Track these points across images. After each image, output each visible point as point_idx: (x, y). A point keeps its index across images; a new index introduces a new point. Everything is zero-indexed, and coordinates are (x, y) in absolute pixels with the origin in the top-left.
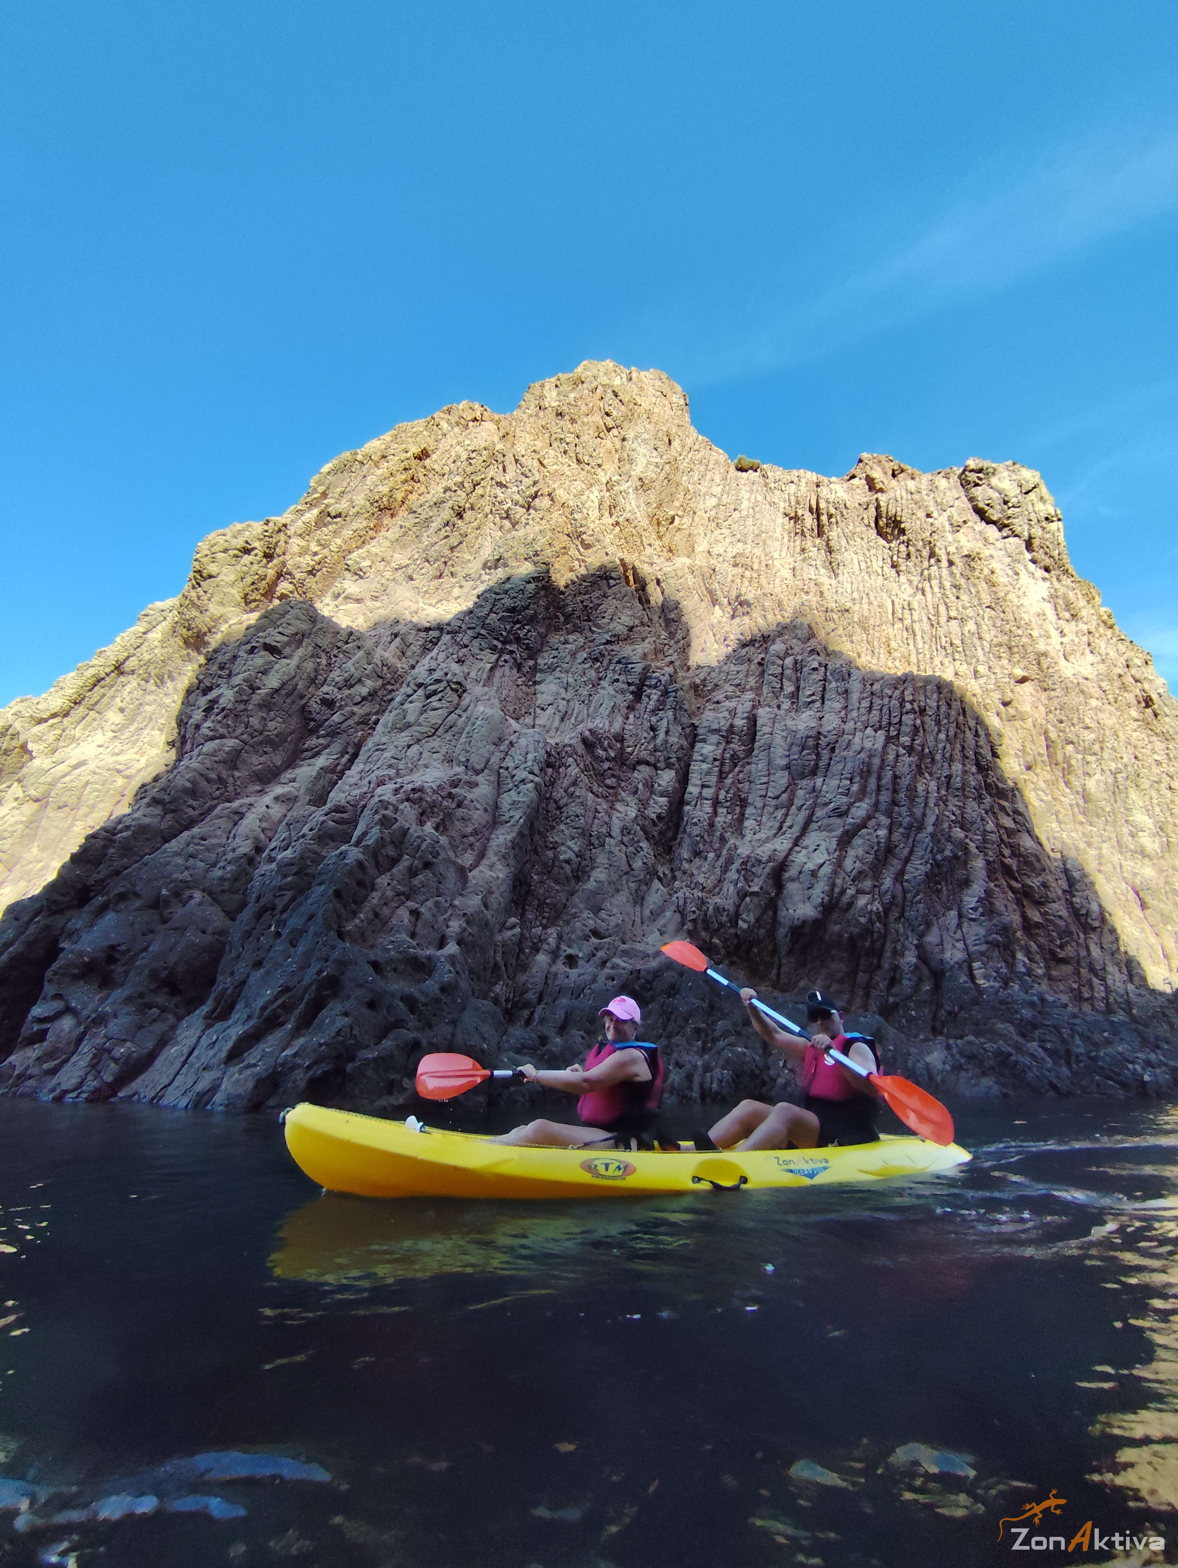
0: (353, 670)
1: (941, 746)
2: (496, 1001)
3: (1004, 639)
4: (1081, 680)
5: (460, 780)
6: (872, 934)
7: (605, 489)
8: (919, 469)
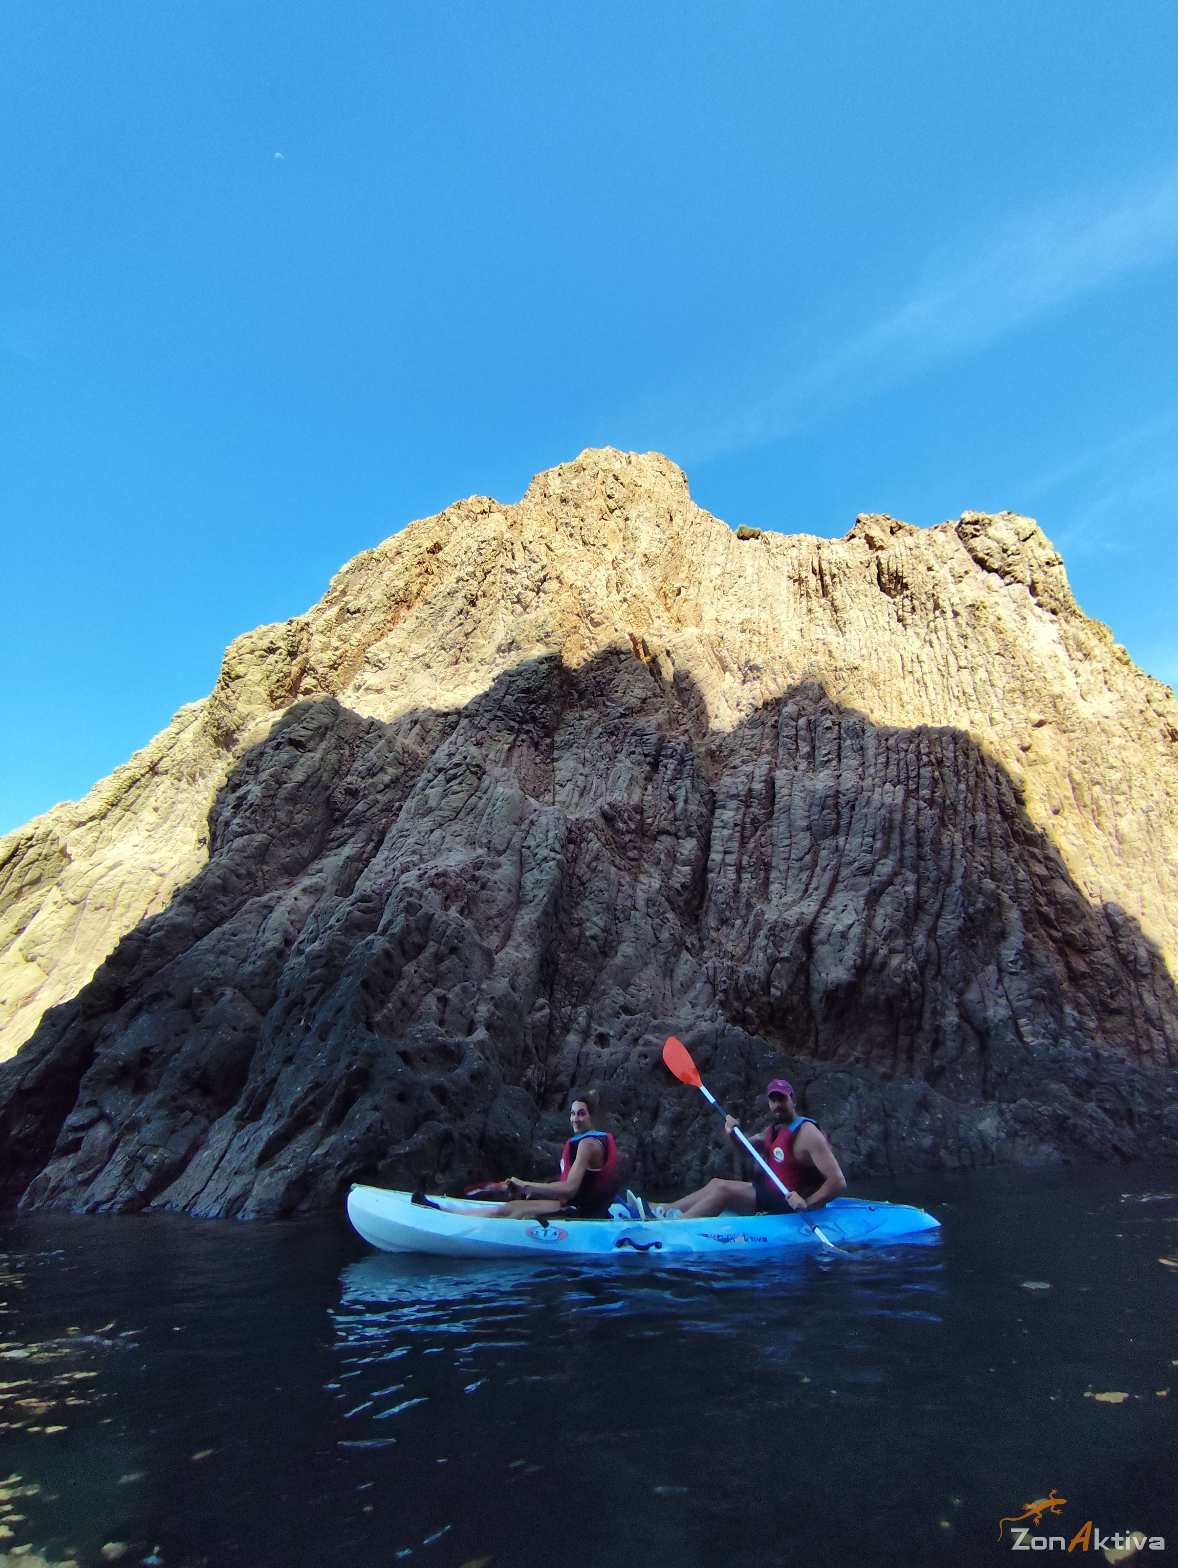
0: (375, 759)
1: (962, 796)
2: (528, 1086)
3: (1017, 684)
4: (1102, 720)
5: (483, 863)
6: (909, 994)
7: (611, 567)
8: (916, 525)
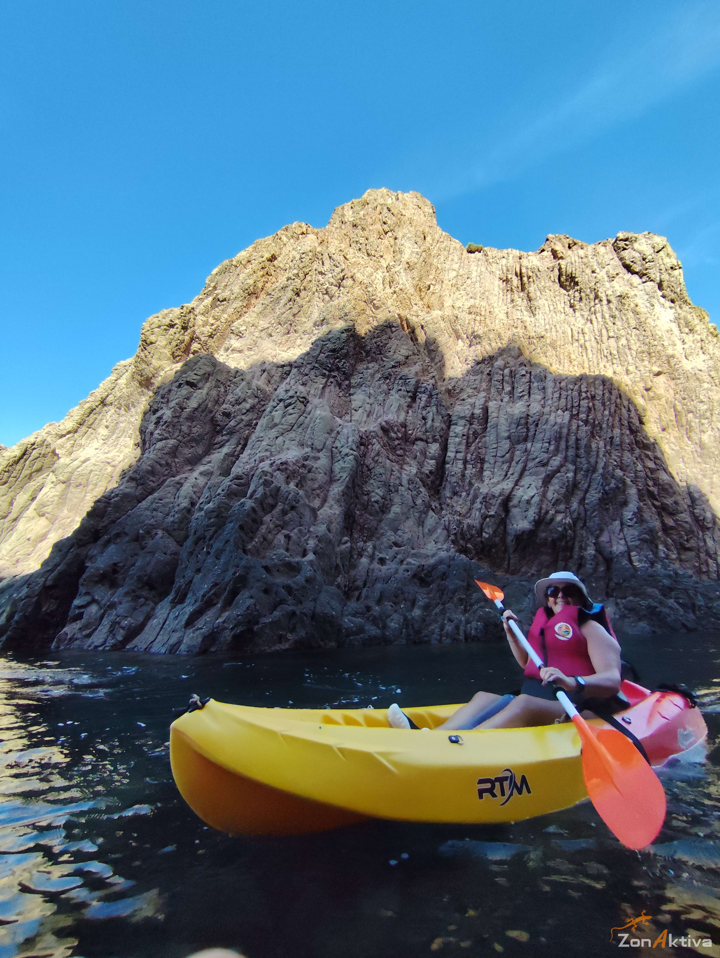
0: (240, 394)
1: (606, 419)
2: (338, 586)
3: (645, 348)
5: (309, 456)
6: (566, 537)
7: (386, 271)
8: (586, 242)
